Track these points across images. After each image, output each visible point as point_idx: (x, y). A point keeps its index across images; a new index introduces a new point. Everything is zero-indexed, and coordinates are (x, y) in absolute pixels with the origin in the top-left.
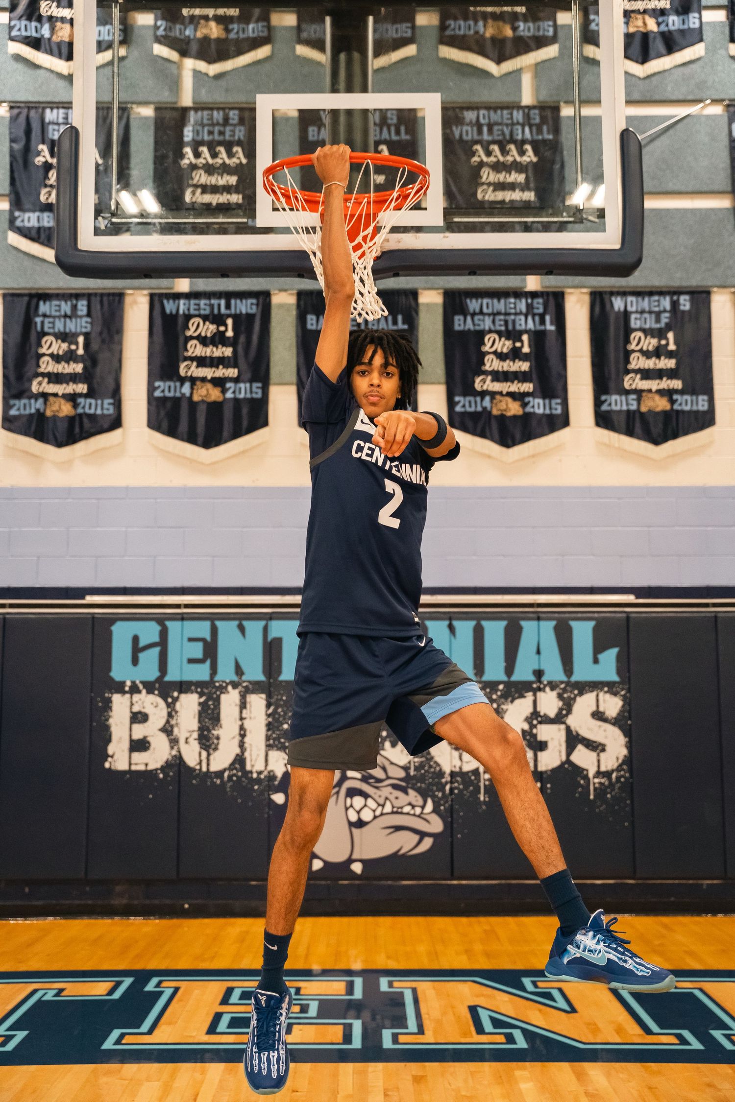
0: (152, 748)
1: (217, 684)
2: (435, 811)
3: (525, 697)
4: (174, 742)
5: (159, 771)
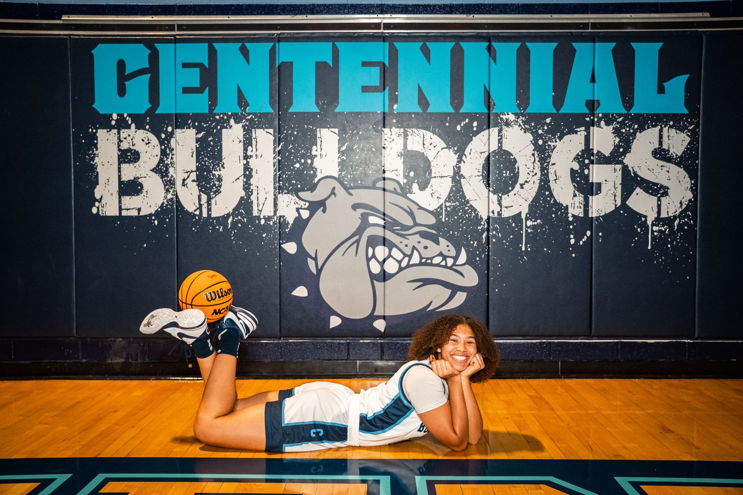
0: (144, 191)
1: (217, 117)
2: (470, 262)
3: (576, 132)
4: (169, 184)
5: (153, 218)
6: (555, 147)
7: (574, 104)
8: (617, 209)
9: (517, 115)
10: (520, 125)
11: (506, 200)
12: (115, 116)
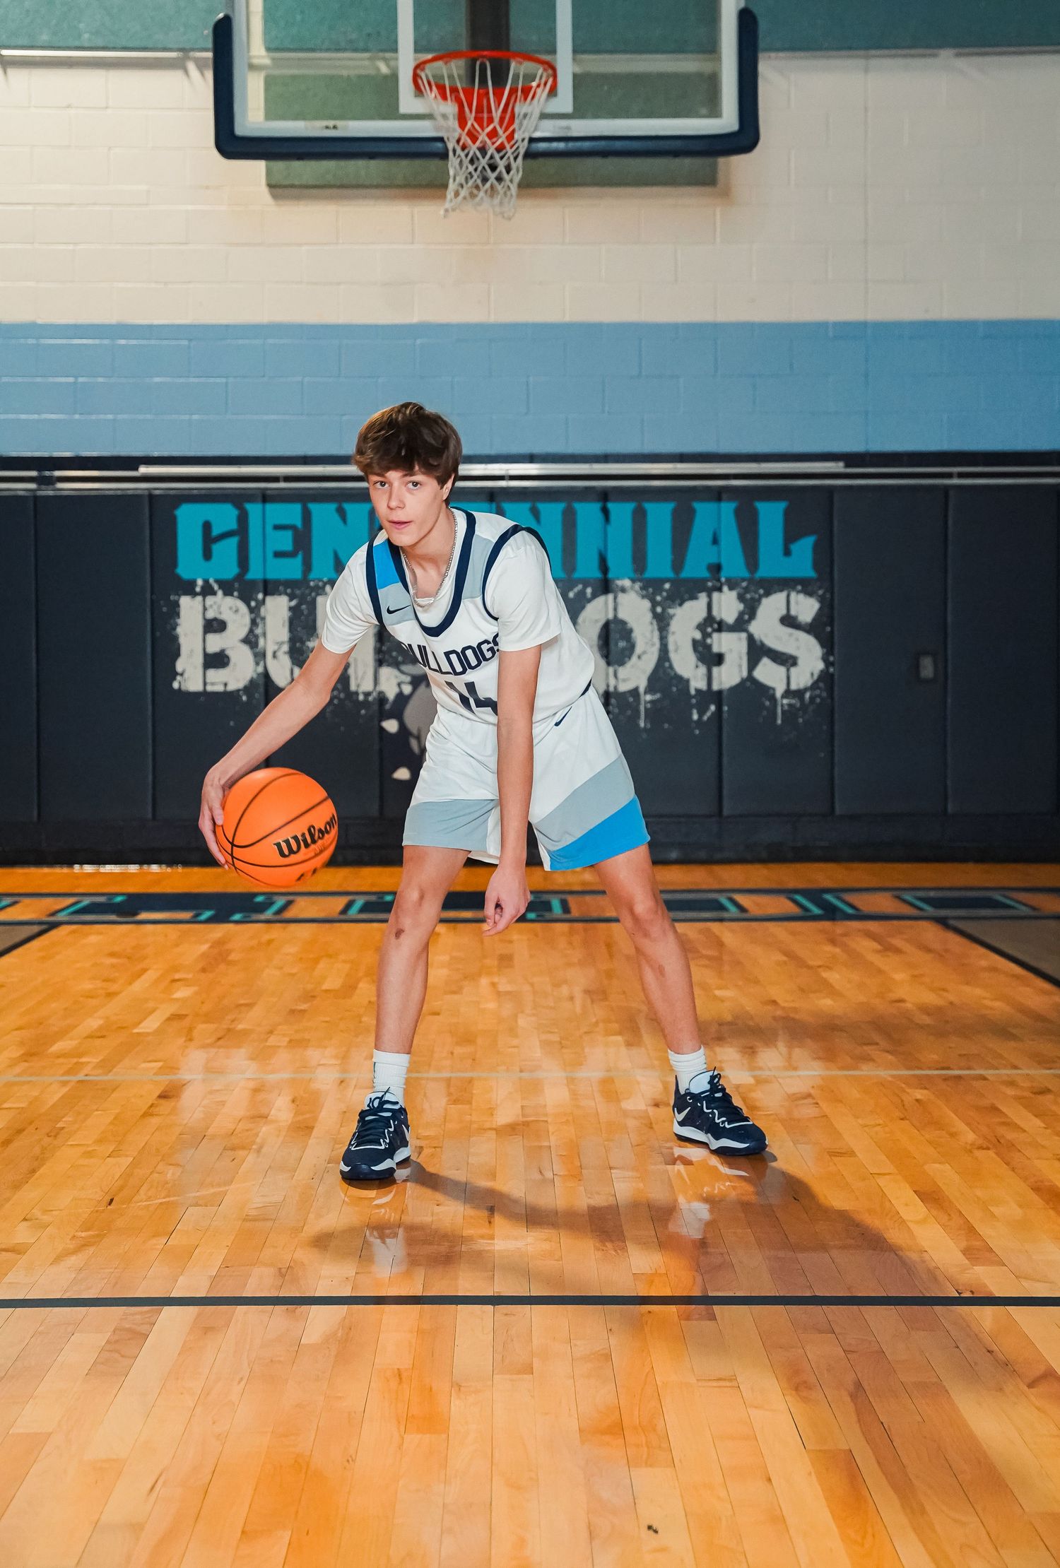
6: (674, 615)
7: (695, 568)
8: (743, 682)
9: (633, 581)
10: (636, 592)
11: (622, 672)
12: (200, 582)
